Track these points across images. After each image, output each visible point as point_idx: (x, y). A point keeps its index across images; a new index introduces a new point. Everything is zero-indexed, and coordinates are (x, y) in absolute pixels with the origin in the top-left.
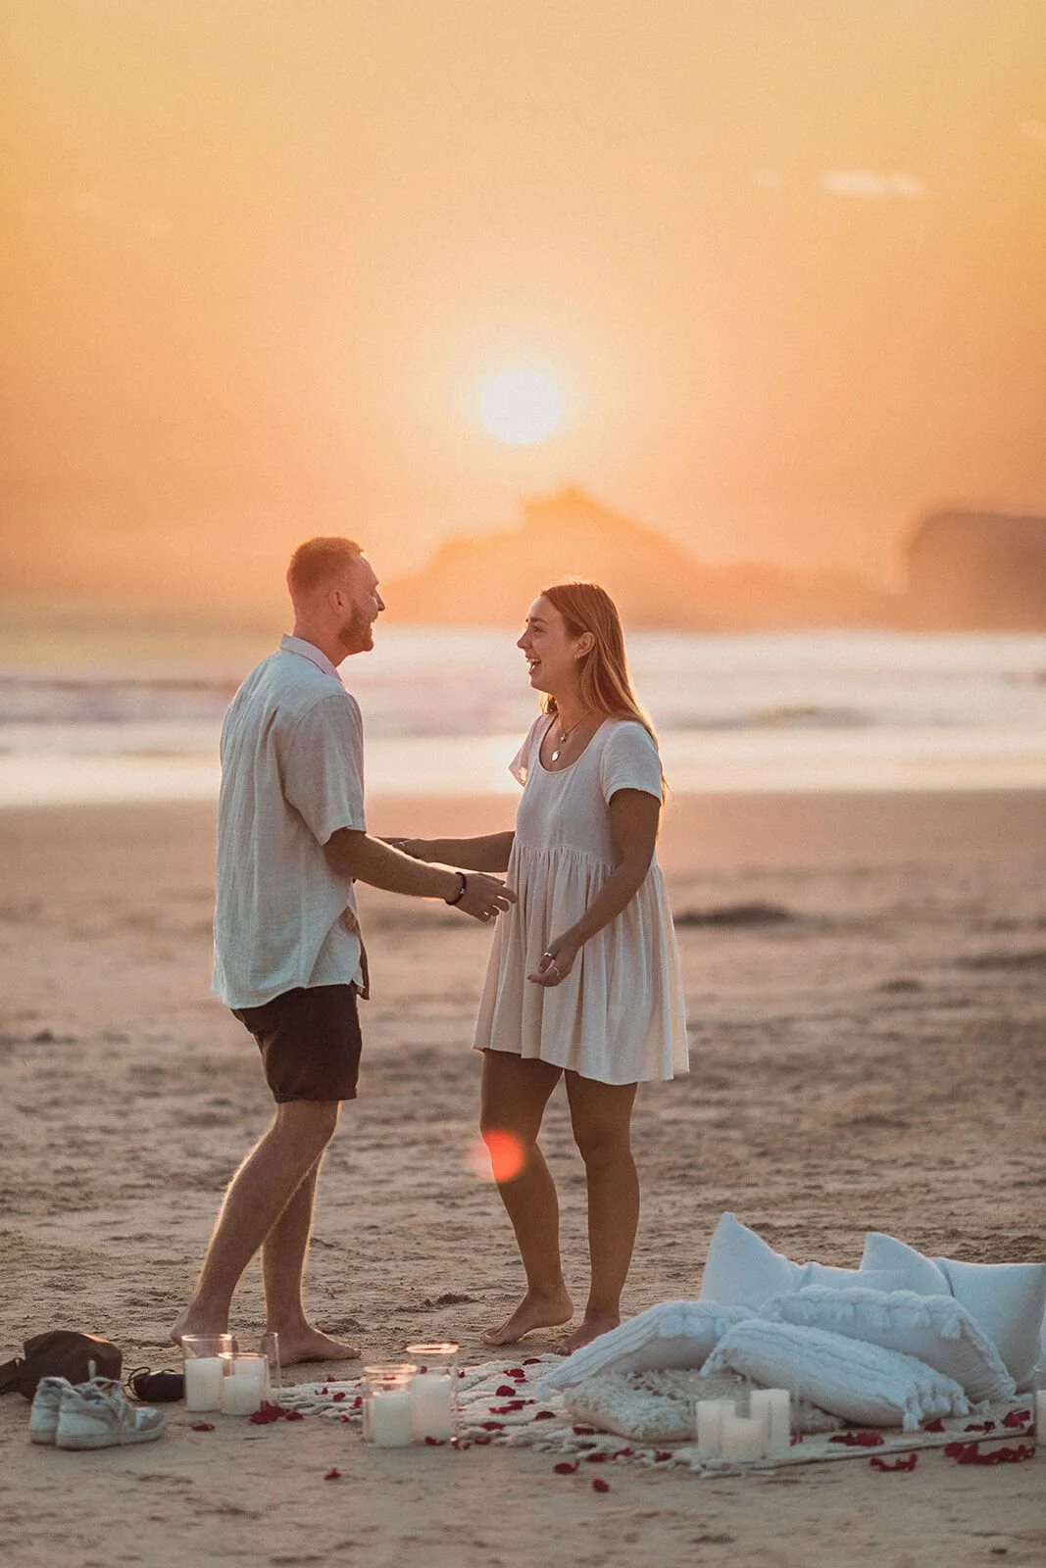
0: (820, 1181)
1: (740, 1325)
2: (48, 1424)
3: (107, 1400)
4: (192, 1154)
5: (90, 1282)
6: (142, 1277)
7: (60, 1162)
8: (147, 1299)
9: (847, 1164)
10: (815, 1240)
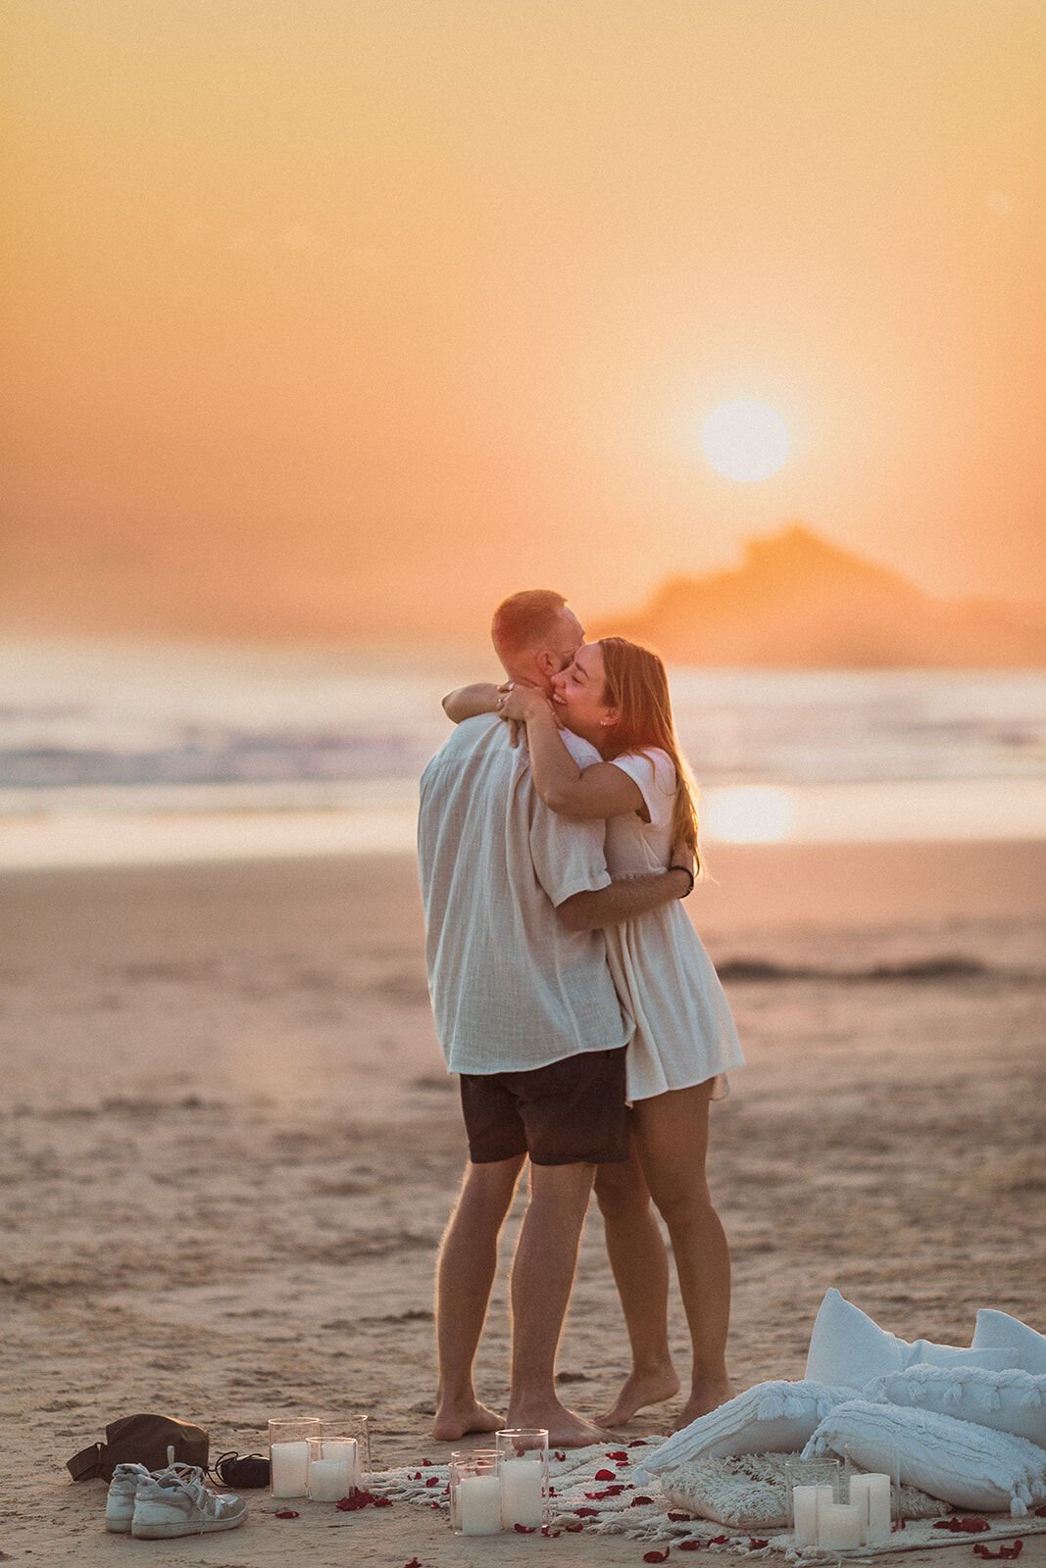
0: (969, 1250)
1: (841, 1406)
2: (124, 1512)
3: (185, 1487)
4: (323, 1224)
5: (194, 1361)
6: (250, 1356)
7: (186, 1234)
8: (250, 1379)
9: (998, 1231)
10: (953, 1313)
